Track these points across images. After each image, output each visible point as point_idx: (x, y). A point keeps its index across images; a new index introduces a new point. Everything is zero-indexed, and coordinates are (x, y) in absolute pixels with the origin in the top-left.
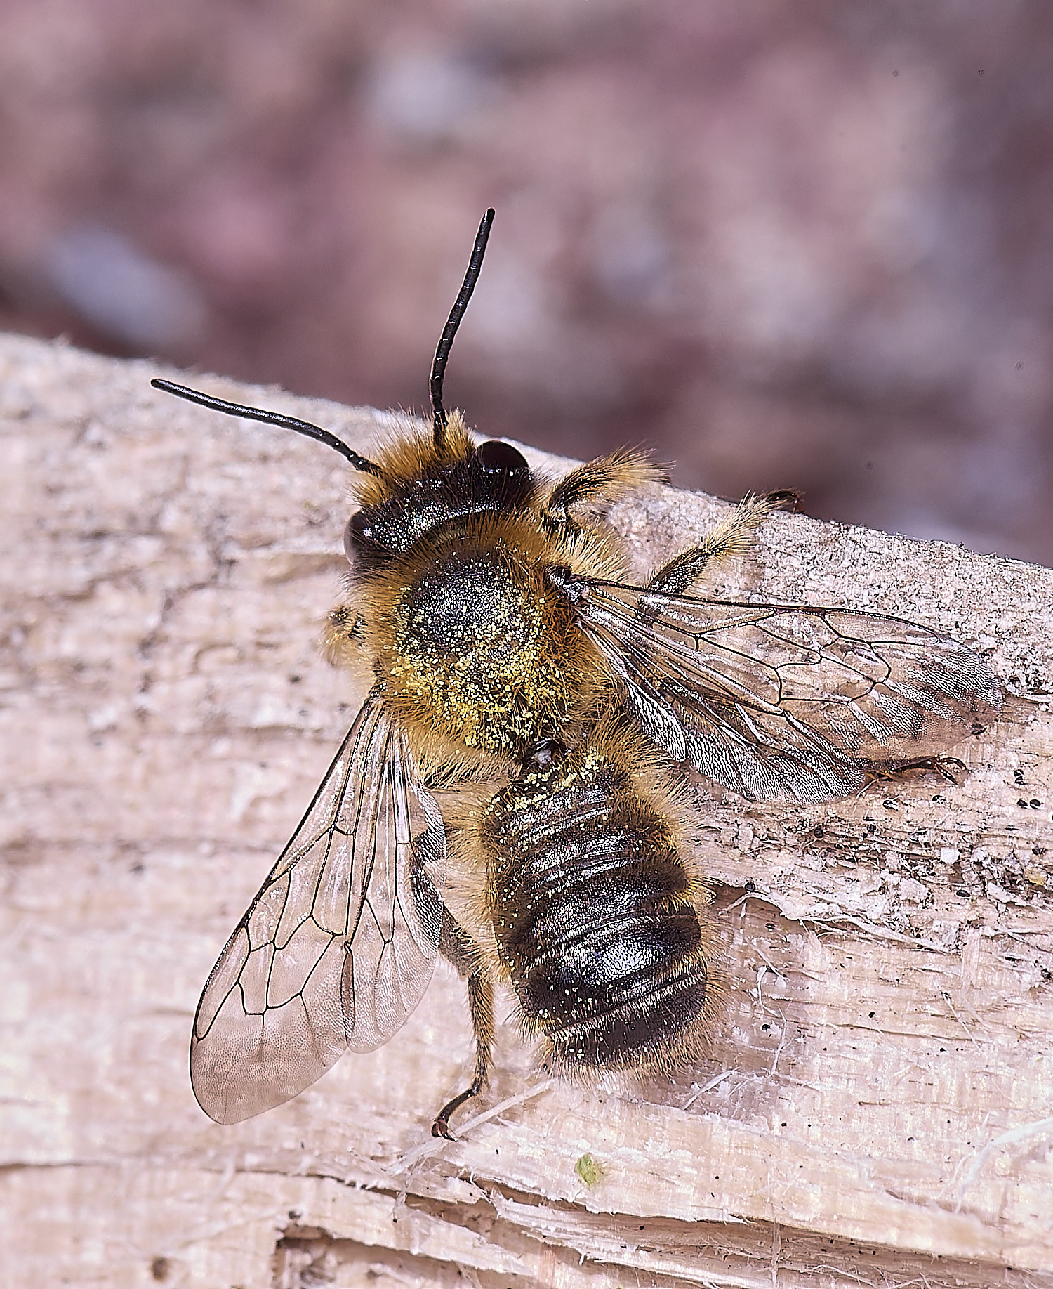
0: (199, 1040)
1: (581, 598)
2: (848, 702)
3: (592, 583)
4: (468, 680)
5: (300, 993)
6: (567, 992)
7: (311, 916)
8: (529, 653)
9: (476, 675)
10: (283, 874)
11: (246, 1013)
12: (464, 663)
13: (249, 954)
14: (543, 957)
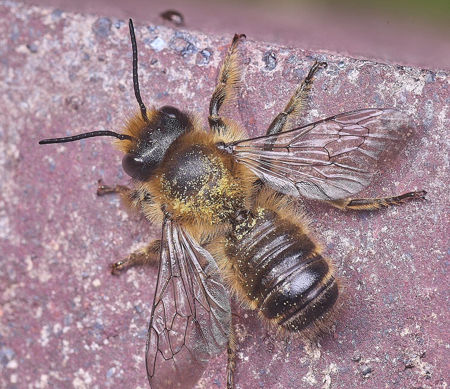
0: (151, 377)
1: (233, 151)
2: (357, 149)
3: (235, 144)
4: (205, 199)
5: (184, 344)
6: (285, 304)
7: (177, 313)
8: (224, 180)
9: (207, 196)
10: (159, 301)
11: (166, 360)
12: (201, 193)
13: (158, 337)
14: (270, 293)
